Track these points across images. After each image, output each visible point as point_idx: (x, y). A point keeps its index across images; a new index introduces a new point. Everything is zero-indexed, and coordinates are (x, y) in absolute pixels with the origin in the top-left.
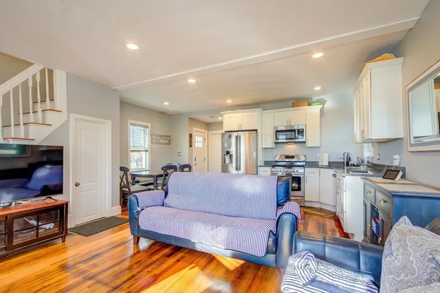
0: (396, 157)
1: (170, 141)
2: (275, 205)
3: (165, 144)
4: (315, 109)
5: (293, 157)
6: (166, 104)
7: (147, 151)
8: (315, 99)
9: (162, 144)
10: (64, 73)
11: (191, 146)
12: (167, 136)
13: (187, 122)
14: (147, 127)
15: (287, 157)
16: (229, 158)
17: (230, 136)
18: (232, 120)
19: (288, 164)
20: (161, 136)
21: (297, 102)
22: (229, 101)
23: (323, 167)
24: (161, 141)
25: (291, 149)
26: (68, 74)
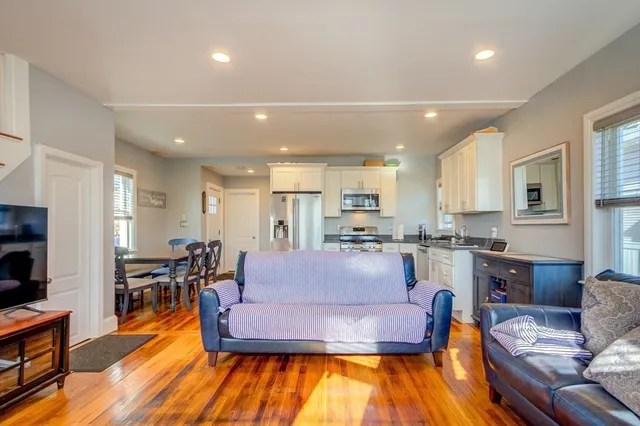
0: (495, 229)
1: (164, 201)
2: (405, 287)
3: (160, 207)
4: (391, 171)
5: (362, 229)
6: (179, 141)
7: (130, 218)
8: (387, 158)
9: (153, 206)
10: (25, 65)
11: (204, 212)
12: (160, 194)
13: (198, 173)
14: (131, 176)
15: (356, 229)
16: (281, 230)
17: (284, 200)
18: (285, 176)
19: (354, 238)
20: (153, 193)
21: (369, 160)
22: (284, 149)
23: (398, 241)
24: (152, 201)
25: (360, 219)
26: (32, 67)
